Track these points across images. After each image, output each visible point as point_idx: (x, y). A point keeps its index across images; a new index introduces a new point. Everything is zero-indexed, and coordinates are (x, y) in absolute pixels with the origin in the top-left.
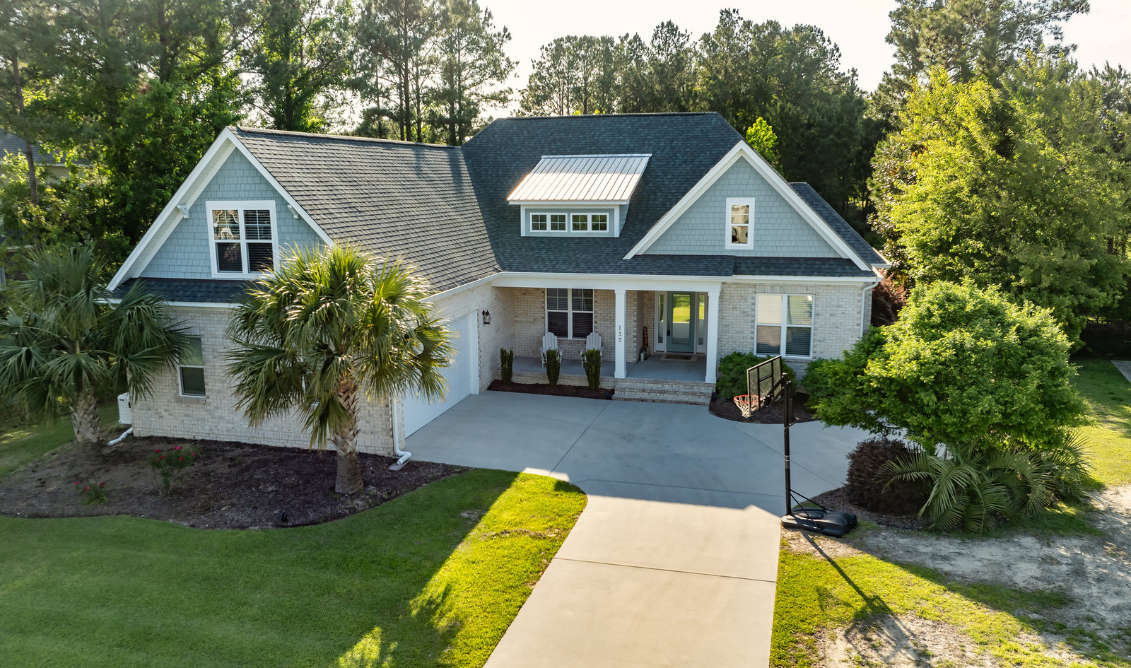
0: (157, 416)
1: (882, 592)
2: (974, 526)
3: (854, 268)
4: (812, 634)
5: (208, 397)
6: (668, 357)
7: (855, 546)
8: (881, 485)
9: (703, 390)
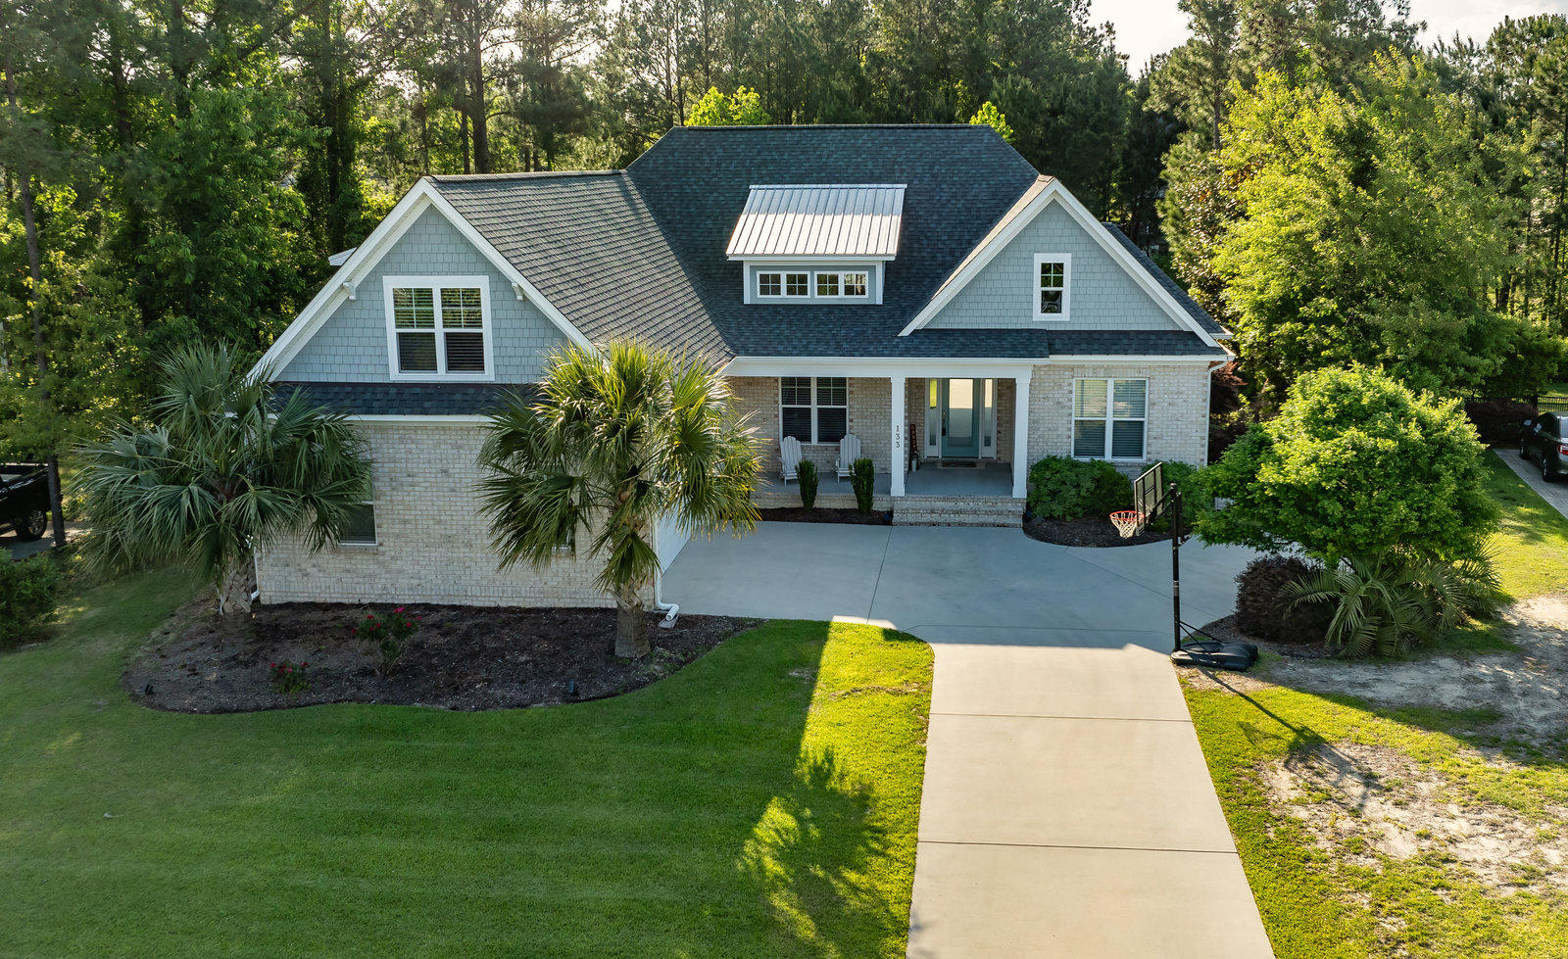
0: (300, 574)
1: (1310, 723)
2: (1386, 650)
3: (1199, 343)
4: (1252, 767)
5: (381, 544)
6: (945, 464)
7: (1264, 679)
8: (1281, 611)
9: (1010, 507)
